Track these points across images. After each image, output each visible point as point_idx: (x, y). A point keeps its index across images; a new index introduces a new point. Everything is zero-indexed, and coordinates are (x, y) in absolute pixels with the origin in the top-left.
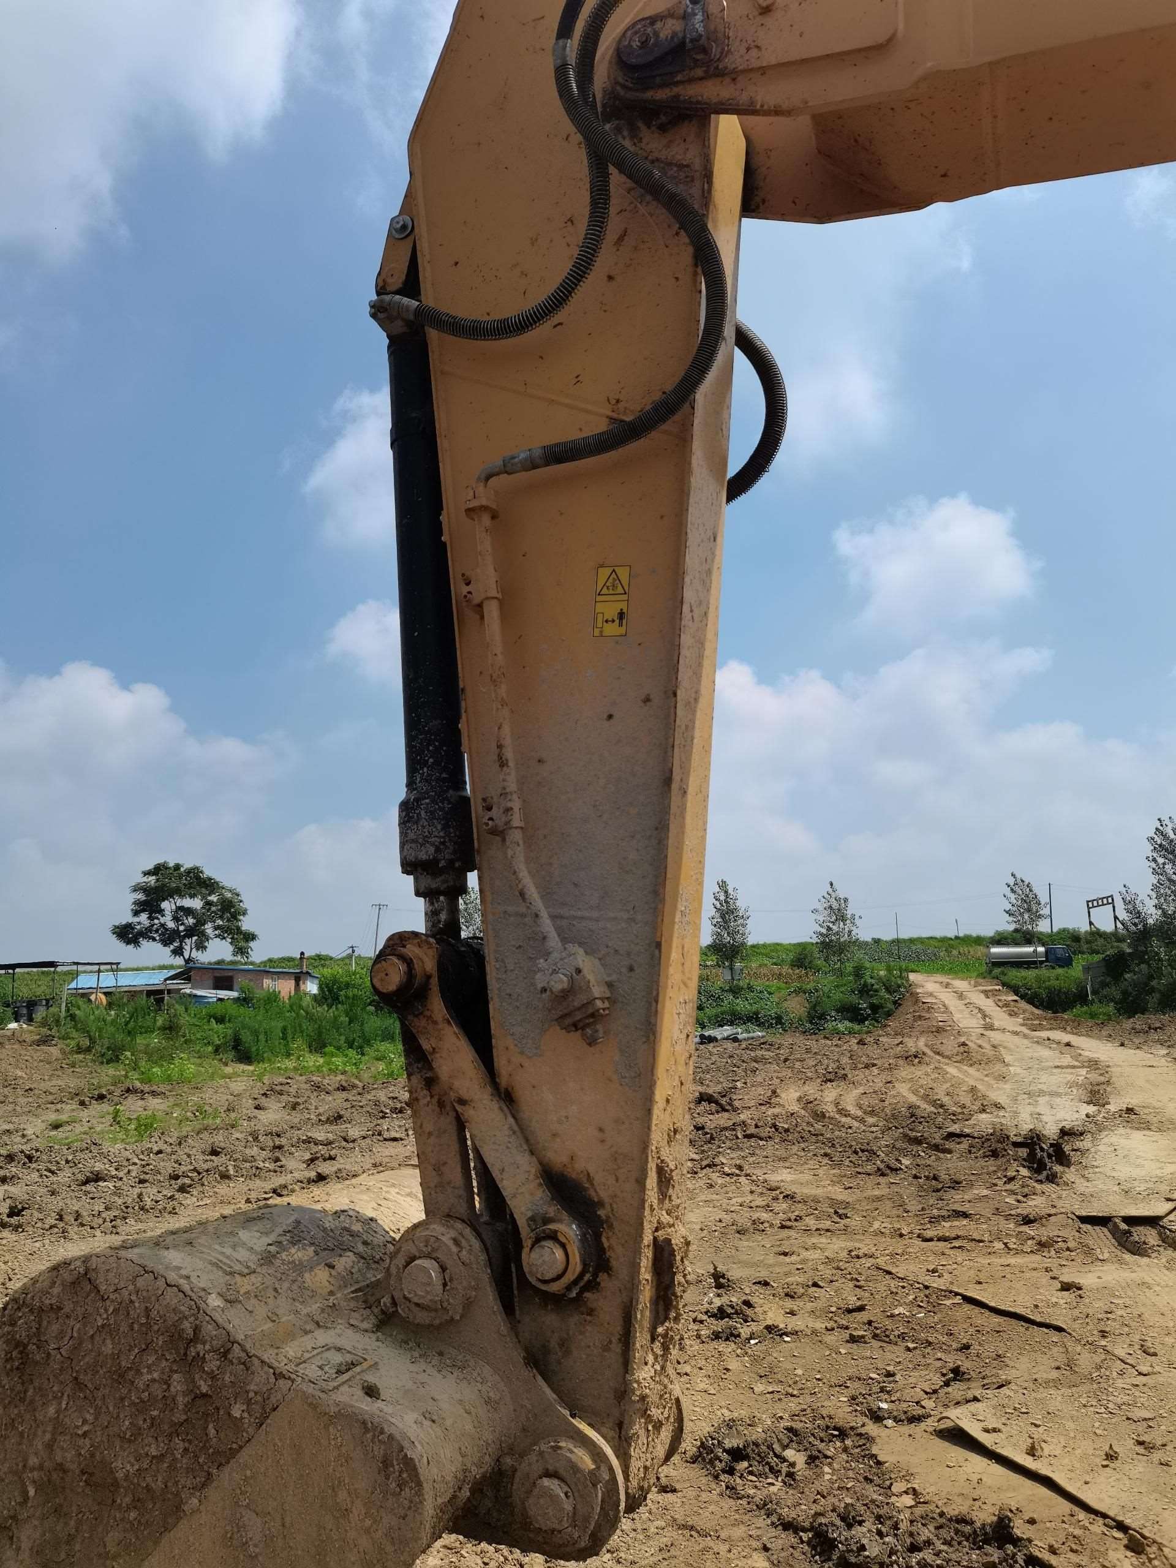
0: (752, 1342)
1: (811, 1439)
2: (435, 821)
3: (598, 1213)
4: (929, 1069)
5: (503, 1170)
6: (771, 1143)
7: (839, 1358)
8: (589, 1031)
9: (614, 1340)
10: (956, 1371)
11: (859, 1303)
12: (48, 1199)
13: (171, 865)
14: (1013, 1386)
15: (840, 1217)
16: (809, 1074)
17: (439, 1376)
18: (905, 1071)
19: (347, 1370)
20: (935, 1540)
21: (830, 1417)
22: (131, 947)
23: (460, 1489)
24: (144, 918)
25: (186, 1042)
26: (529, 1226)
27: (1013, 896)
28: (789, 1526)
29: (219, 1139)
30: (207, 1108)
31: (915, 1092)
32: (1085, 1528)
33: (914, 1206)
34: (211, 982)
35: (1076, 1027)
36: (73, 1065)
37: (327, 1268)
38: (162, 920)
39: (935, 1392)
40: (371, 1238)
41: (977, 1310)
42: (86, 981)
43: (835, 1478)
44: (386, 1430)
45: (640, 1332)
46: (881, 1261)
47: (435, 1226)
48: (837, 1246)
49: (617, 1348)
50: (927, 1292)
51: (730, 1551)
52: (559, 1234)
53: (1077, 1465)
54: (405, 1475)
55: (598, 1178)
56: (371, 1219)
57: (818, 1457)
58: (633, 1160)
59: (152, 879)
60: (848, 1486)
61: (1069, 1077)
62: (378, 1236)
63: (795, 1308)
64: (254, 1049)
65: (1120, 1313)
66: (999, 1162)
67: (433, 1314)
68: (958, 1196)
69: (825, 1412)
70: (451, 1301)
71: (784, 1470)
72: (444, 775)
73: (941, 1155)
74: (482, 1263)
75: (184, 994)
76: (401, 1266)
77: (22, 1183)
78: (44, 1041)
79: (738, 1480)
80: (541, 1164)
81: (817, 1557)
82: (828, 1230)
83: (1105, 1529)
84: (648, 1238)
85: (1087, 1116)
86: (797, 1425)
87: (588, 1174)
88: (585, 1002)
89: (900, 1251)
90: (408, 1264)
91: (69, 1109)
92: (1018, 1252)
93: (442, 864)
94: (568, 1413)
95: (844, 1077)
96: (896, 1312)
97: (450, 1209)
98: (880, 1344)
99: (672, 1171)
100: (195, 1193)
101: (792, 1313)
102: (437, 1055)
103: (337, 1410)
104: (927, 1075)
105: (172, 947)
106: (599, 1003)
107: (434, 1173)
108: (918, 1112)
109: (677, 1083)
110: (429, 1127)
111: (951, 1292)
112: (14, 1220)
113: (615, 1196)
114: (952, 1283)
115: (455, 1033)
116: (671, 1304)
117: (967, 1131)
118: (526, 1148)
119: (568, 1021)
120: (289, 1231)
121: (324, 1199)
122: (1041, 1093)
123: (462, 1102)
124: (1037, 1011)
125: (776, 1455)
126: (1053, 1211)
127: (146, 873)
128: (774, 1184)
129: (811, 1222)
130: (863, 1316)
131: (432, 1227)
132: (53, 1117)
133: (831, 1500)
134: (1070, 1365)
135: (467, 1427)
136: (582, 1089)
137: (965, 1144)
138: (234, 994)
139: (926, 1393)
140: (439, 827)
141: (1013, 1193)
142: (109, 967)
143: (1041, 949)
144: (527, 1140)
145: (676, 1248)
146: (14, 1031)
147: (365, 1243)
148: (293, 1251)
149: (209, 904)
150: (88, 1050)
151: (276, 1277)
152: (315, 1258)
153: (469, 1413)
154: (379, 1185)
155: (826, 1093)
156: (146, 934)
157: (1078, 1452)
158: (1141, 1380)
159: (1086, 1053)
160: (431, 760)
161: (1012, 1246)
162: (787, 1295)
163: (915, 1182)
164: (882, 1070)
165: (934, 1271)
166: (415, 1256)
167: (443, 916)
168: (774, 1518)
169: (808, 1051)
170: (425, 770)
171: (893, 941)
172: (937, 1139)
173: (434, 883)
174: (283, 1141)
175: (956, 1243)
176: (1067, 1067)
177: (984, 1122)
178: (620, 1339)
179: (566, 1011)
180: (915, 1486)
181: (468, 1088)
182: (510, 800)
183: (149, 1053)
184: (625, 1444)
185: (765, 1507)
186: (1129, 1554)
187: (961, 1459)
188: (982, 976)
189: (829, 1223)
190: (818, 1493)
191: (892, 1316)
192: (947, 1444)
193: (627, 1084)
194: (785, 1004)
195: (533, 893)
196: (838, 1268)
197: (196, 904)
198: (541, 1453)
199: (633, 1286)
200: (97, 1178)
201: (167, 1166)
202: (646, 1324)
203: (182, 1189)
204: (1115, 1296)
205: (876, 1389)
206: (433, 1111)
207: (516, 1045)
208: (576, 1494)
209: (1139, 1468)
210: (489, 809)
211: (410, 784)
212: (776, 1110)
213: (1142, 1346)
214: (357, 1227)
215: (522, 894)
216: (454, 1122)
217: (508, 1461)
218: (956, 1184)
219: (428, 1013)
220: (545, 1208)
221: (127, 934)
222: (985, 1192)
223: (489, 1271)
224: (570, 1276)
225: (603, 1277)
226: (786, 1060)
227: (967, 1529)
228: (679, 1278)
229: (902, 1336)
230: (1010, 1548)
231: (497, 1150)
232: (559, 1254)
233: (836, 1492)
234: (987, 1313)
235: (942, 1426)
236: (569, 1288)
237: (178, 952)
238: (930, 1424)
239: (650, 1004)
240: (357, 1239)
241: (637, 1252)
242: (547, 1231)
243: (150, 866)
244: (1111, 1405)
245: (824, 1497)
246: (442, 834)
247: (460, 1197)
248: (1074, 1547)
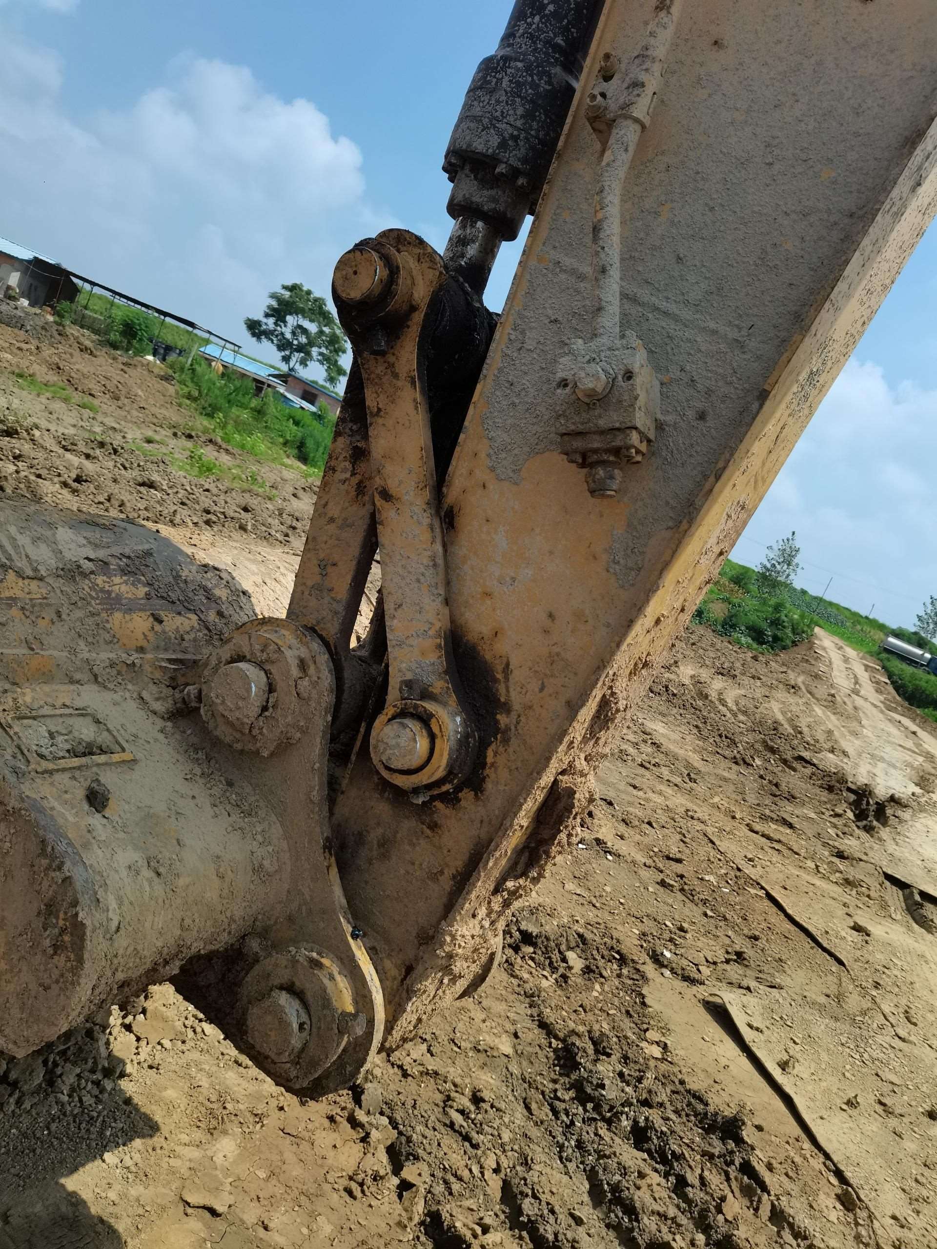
0: (580, 846)
1: (595, 952)
2: (518, 100)
3: (498, 717)
4: (800, 701)
5: (400, 606)
6: (657, 698)
7: (645, 893)
8: (601, 472)
9: (448, 872)
10: (739, 954)
11: (678, 856)
12: (110, 483)
13: (305, 289)
14: (783, 992)
15: (690, 779)
16: (707, 662)
17: (209, 811)
18: (781, 694)
19: (84, 755)
20: (668, 1104)
21: (618, 941)
22: (254, 339)
23: (166, 962)
24: (271, 321)
25: (266, 427)
26: (401, 690)
27: (930, 607)
28: (543, 1025)
29: (253, 502)
30: (259, 478)
31: (783, 713)
32: (805, 1158)
33: (752, 799)
34: (300, 392)
35: (923, 723)
36: (180, 405)
37: (151, 619)
38: (284, 329)
39: (715, 963)
40: (232, 612)
41: (775, 909)
42: (211, 350)
43: (601, 997)
44: (65, 868)
45: (484, 882)
46: (710, 830)
47: (286, 633)
48: (679, 801)
49: (447, 883)
50: (738, 874)
51: (484, 1021)
52: (433, 720)
53: (819, 1097)
54: (67, 938)
55: (518, 675)
56: (244, 593)
57: (594, 972)
58: (576, 674)
59: (287, 294)
60: (611, 1012)
61: (908, 758)
62: (242, 614)
63: (626, 835)
64: (312, 455)
65: (896, 972)
66: (832, 796)
67: (238, 735)
68: (789, 808)
69: (615, 934)
70: (264, 730)
71: (561, 971)
72: (559, 40)
73: (787, 770)
74: (324, 705)
75: (278, 392)
76: (223, 659)
77: (98, 465)
78: (166, 378)
79: (519, 960)
80: (452, 621)
81: (557, 1068)
82: (676, 785)
83: (823, 1169)
84: (547, 779)
85: (913, 794)
86: (589, 936)
87: (508, 665)
88: (617, 425)
89: (727, 829)
90: (233, 661)
91: (164, 434)
92: (823, 877)
93: (501, 169)
94: (351, 929)
95: (734, 677)
96: (707, 878)
97: (318, 623)
98: (684, 898)
99: (618, 711)
100: (215, 529)
101: (622, 837)
102: (380, 421)
103: (17, 805)
104: (797, 704)
105: (283, 354)
106: (635, 437)
107: (317, 570)
108: (780, 729)
109: (678, 605)
110: (334, 511)
111: (758, 884)
112: (75, 485)
113: (530, 707)
114: (762, 877)
115: (415, 400)
116: (538, 861)
117: (815, 761)
118: (442, 592)
119: (578, 444)
120: (129, 557)
121: (203, 546)
122: (882, 759)
123: (386, 495)
124: (898, 698)
125: (560, 952)
126: (864, 858)
127: (285, 287)
128: (648, 730)
129: (665, 772)
130: (678, 868)
131: (284, 632)
132: (150, 433)
133: (590, 1017)
134: (840, 998)
135: (208, 895)
136: (551, 553)
137: (809, 770)
138: (313, 409)
139: (707, 961)
140: (521, 110)
141: (835, 826)
142: (232, 347)
143: (928, 656)
144: (448, 583)
145: (577, 804)
146: (149, 362)
147: (220, 614)
148: (117, 580)
149: (321, 332)
150: (195, 400)
151: (69, 599)
152: (142, 602)
153: (222, 877)
154: (279, 564)
155: (715, 681)
156: (268, 334)
157: (824, 1084)
158: (897, 1043)
159: (926, 746)
160: (551, 7)
161: (821, 870)
162: (623, 820)
163: (759, 780)
164: (764, 685)
165: (750, 860)
166: (244, 657)
167: (472, 251)
168: (535, 1012)
169: (712, 645)
170: (537, 18)
171: (816, 598)
172: (788, 756)
173: (481, 197)
174: (298, 525)
175: (777, 846)
176: (909, 750)
177: (829, 761)
178: (454, 877)
179: (581, 428)
180: (668, 1042)
181: (401, 482)
182: (647, 70)
183: (237, 423)
184: (404, 995)
185: (532, 997)
186: (839, 1206)
187: (717, 1037)
188: (871, 654)
189: (680, 779)
190: (581, 1006)
191: (702, 879)
192: (709, 1017)
193: (615, 574)
194: (711, 605)
195: (613, 230)
196: (673, 819)
197: (312, 328)
198: (294, 962)
199: (501, 827)
200: (151, 485)
201: (206, 501)
202: (496, 874)
203: (208, 523)
204: (895, 955)
205: (667, 936)
206: (347, 492)
207: (489, 456)
208: (314, 1030)
209: (873, 1126)
210: (607, 78)
211: (509, 37)
212: (672, 677)
213: (907, 1012)
214: (221, 593)
215: (596, 229)
216: (367, 521)
217: (254, 945)
218: (791, 798)
219: (392, 359)
220: (432, 679)
221: (254, 328)
222: (813, 815)
223: (329, 718)
224: (423, 778)
225: (467, 795)
226: (693, 644)
227: (700, 1107)
228: (563, 836)
229: (705, 902)
230: (731, 1144)
231: (403, 578)
232: (422, 744)
233: (597, 1012)
234: (782, 916)
235: (711, 999)
236: (416, 791)
237: (286, 359)
238: (702, 992)
239: (706, 477)
240: (213, 605)
241: (526, 790)
242: (420, 709)
243: (289, 283)
244: (866, 1056)
245: (585, 1011)
246: (519, 123)
247: (336, 613)
248: (791, 1174)
